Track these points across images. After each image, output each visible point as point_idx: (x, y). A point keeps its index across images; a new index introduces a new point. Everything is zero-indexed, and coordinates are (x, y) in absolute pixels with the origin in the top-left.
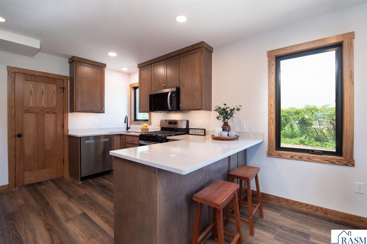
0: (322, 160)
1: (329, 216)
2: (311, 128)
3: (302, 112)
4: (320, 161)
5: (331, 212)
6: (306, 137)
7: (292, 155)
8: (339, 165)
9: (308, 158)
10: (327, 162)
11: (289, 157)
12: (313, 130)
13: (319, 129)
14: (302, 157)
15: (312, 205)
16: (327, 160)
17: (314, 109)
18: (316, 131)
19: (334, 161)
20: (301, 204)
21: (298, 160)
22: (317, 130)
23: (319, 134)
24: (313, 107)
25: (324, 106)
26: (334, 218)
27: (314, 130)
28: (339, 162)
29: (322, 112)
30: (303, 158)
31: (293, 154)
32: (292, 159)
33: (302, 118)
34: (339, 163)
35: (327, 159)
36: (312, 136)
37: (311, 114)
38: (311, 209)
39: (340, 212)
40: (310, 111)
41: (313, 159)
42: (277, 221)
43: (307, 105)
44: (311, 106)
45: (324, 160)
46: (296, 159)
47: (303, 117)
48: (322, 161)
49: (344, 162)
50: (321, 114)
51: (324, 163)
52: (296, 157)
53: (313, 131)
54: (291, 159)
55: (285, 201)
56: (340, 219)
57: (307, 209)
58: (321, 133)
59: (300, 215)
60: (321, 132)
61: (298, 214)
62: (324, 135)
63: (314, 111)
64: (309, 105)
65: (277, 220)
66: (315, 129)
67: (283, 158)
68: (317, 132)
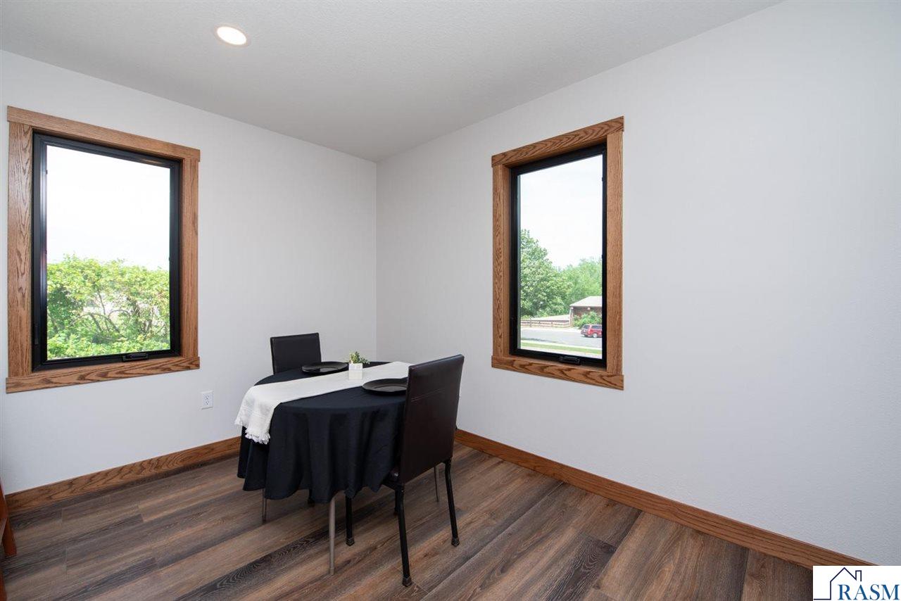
0: (148, 369)
1: (165, 468)
2: (82, 314)
3: (58, 273)
4: (144, 372)
5: (167, 459)
6: (68, 335)
7: (83, 374)
8: (178, 371)
9: (120, 373)
10: (158, 371)
11: (74, 378)
12: (86, 317)
13: (102, 314)
14: (107, 373)
15: (130, 465)
16: (157, 368)
17: (90, 267)
18: (94, 319)
19: (169, 366)
20: (107, 473)
21: (98, 381)
22: (95, 316)
23: (101, 326)
24: (86, 261)
25: (114, 262)
26: (174, 468)
27: (90, 318)
28: (177, 365)
29: (109, 275)
30: (109, 375)
31: (85, 371)
32: (81, 382)
33: (57, 287)
34: (177, 368)
35: (157, 366)
36: (83, 332)
37: (83, 279)
38: (130, 472)
39: (182, 452)
40: (80, 270)
41: (131, 372)
42: (59, 537)
43: (71, 256)
44: (82, 258)
45: (153, 369)
46: (93, 381)
47: (59, 286)
48: (149, 372)
49: (185, 364)
50: (108, 280)
51: (152, 374)
52: (93, 377)
53: (87, 319)
54: (79, 383)
55: (67, 487)
56: (181, 465)
57: (121, 478)
58: (106, 324)
59: (109, 496)
60: (108, 320)
61: (104, 497)
62: (114, 327)
63: (89, 272)
64: (77, 256)
65: (60, 534)
66: (92, 315)
67: (58, 385)
68: (97, 323)
